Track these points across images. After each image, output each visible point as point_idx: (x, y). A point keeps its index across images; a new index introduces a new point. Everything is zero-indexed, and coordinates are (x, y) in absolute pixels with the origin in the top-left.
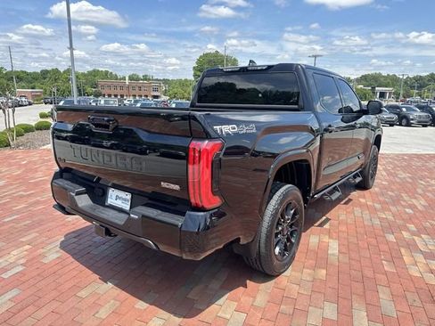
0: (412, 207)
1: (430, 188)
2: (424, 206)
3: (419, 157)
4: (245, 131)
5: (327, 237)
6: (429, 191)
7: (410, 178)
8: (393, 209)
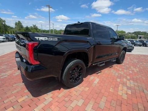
0: (133, 71)
1: (143, 66)
2: (137, 71)
3: (144, 56)
4: (51, 40)
5: (97, 77)
6: (142, 66)
7: (137, 62)
8: (125, 71)
